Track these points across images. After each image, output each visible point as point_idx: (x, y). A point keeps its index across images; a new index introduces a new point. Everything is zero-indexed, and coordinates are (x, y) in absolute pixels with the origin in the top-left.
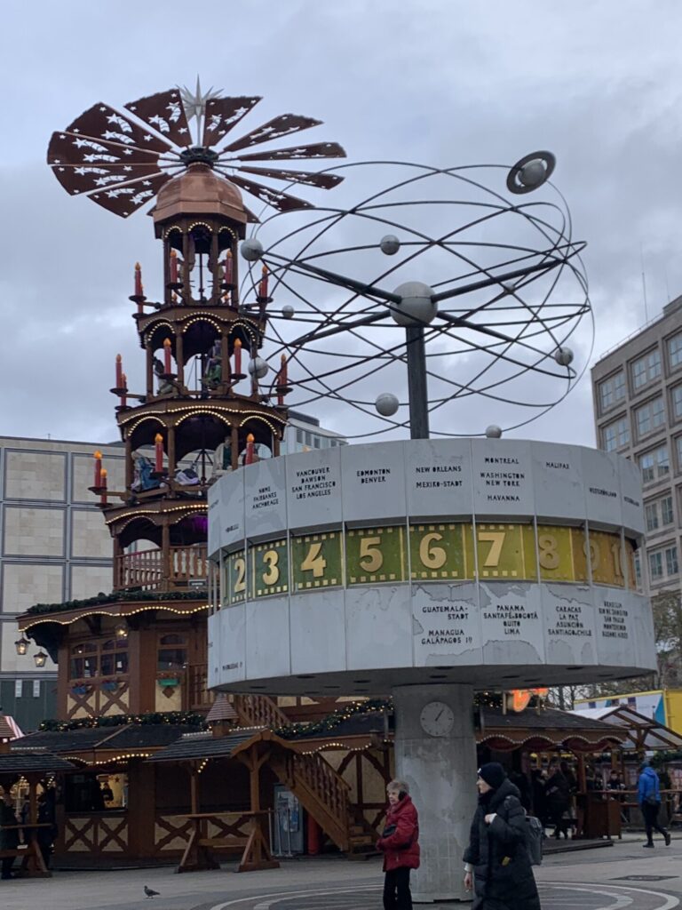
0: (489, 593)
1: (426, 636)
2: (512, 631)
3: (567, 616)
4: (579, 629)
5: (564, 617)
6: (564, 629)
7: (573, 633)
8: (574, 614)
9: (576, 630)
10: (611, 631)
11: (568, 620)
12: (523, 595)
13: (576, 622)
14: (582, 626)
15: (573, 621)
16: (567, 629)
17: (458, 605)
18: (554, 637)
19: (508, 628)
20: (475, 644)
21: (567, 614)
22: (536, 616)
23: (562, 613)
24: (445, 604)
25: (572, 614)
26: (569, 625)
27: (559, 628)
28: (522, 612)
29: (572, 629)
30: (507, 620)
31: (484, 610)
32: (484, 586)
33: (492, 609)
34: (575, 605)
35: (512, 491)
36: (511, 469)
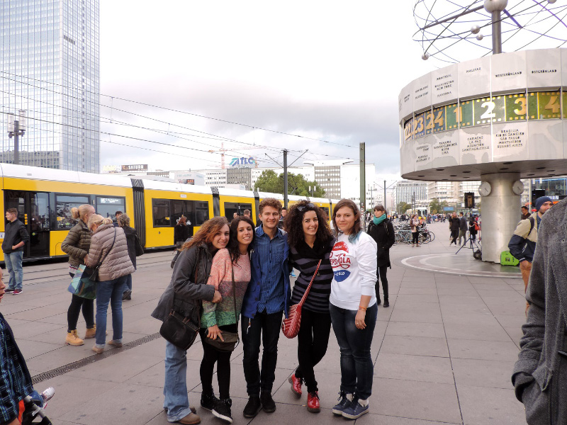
0: (436, 138)
1: (417, 159)
3: (474, 142)
4: (481, 146)
6: (472, 148)
7: (478, 149)
8: (478, 140)
9: (479, 147)
10: (506, 144)
11: (474, 144)
12: (451, 136)
14: (483, 145)
15: (478, 143)
16: (474, 147)
17: (426, 144)
18: (466, 152)
19: (444, 151)
20: (431, 160)
22: (456, 144)
23: (471, 141)
24: (422, 145)
25: (476, 140)
27: (468, 148)
28: (450, 144)
29: (476, 147)
30: (443, 148)
31: (435, 146)
32: (435, 135)
33: (438, 144)
34: (479, 135)
35: (448, 90)
36: (449, 79)
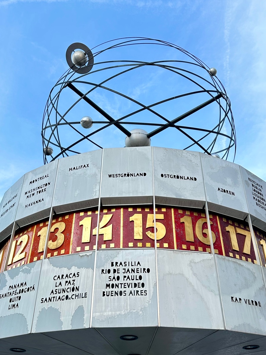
2: (14, 306)
3: (63, 283)
4: (74, 293)
5: (60, 284)
6: (58, 295)
7: (67, 297)
8: (71, 280)
9: (70, 294)
10: (117, 290)
11: (63, 286)
13: (72, 286)
14: (77, 289)
15: (69, 286)
16: (61, 295)
18: (47, 305)
19: (12, 303)
21: (63, 282)
22: (33, 288)
23: (58, 281)
25: (68, 280)
26: (64, 291)
27: (52, 295)
28: (24, 288)
29: (66, 294)
30: (13, 296)
33: (6, 290)
34: (74, 270)
35: (40, 196)
36: (45, 181)
